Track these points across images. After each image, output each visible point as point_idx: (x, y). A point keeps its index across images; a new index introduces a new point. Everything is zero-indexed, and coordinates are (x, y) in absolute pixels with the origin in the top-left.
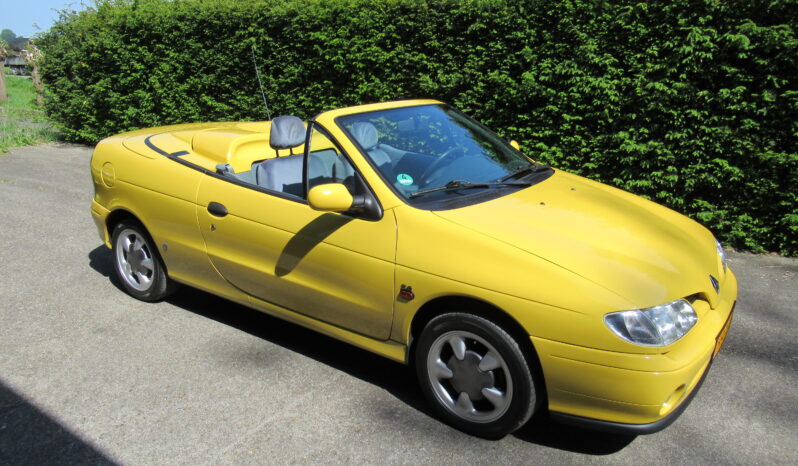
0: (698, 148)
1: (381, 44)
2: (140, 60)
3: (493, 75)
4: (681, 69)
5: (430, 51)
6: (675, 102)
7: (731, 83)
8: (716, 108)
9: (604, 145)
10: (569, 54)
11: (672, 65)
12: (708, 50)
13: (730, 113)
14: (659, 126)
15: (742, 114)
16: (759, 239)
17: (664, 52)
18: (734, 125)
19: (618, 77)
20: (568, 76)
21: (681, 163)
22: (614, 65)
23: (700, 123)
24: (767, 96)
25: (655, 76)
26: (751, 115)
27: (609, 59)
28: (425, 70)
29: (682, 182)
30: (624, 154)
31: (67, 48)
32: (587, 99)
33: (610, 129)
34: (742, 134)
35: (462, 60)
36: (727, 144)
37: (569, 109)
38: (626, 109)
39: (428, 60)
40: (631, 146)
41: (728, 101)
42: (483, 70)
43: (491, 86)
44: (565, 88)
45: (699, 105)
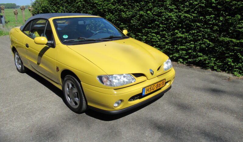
0: (200, 36)
1: (112, 4)
3: (141, 12)
4: (195, 10)
5: (124, 5)
6: (194, 21)
7: (210, 14)
8: (206, 22)
9: (172, 35)
10: (162, 5)
11: (192, 8)
12: (203, 3)
13: (210, 24)
14: (188, 28)
15: (214, 25)
16: (219, 67)
17: (190, 4)
18: (211, 29)
19: (176, 12)
20: (161, 13)
21: (195, 41)
22: (175, 9)
23: (201, 27)
24: (221, 18)
25: (186, 12)
26: (217, 25)
27: (174, 7)
28: (124, 12)
29: (195, 47)
30: (178, 38)
32: (167, 19)
33: (174, 30)
34: (214, 31)
35: (133, 7)
36: (209, 35)
37: (162, 23)
38: (179, 23)
39: (124, 8)
40: (180, 35)
41: (209, 20)
42: (139, 11)
43: (141, 16)
44: (161, 16)
45: (200, 21)
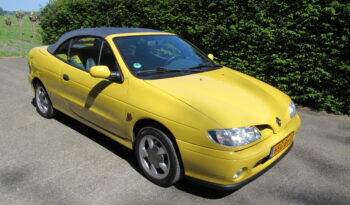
0: (310, 63)
1: (173, 13)
2: (78, 19)
3: (220, 27)
4: (303, 25)
5: (193, 16)
6: (301, 41)
7: (326, 31)
8: (320, 43)
9: (267, 60)
10: (252, 17)
11: (299, 23)
12: (316, 16)
13: (326, 46)
14: (292, 51)
15: (332, 47)
16: (338, 108)
17: (296, 17)
18: (328, 52)
19: (274, 28)
20: (251, 28)
21: (302, 69)
22: (272, 22)
23: (311, 50)
24: (344, 38)
25: (289, 28)
26: (336, 47)
27: (270, 20)
28: (190, 25)
29: (302, 79)
30: (275, 64)
31: (51, 15)
32: (260, 38)
33: (270, 53)
34: (332, 56)
35: (206, 19)
36: (324, 61)
37: (251, 43)
38: (278, 43)
39: (191, 20)
40: (279, 60)
41: (325, 40)
42: (215, 24)
43: (219, 32)
44: (250, 33)
45: (311, 42)
